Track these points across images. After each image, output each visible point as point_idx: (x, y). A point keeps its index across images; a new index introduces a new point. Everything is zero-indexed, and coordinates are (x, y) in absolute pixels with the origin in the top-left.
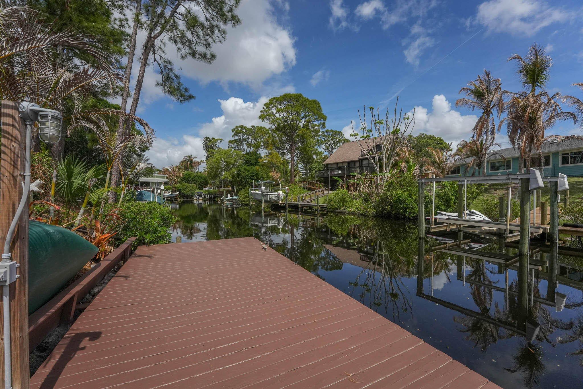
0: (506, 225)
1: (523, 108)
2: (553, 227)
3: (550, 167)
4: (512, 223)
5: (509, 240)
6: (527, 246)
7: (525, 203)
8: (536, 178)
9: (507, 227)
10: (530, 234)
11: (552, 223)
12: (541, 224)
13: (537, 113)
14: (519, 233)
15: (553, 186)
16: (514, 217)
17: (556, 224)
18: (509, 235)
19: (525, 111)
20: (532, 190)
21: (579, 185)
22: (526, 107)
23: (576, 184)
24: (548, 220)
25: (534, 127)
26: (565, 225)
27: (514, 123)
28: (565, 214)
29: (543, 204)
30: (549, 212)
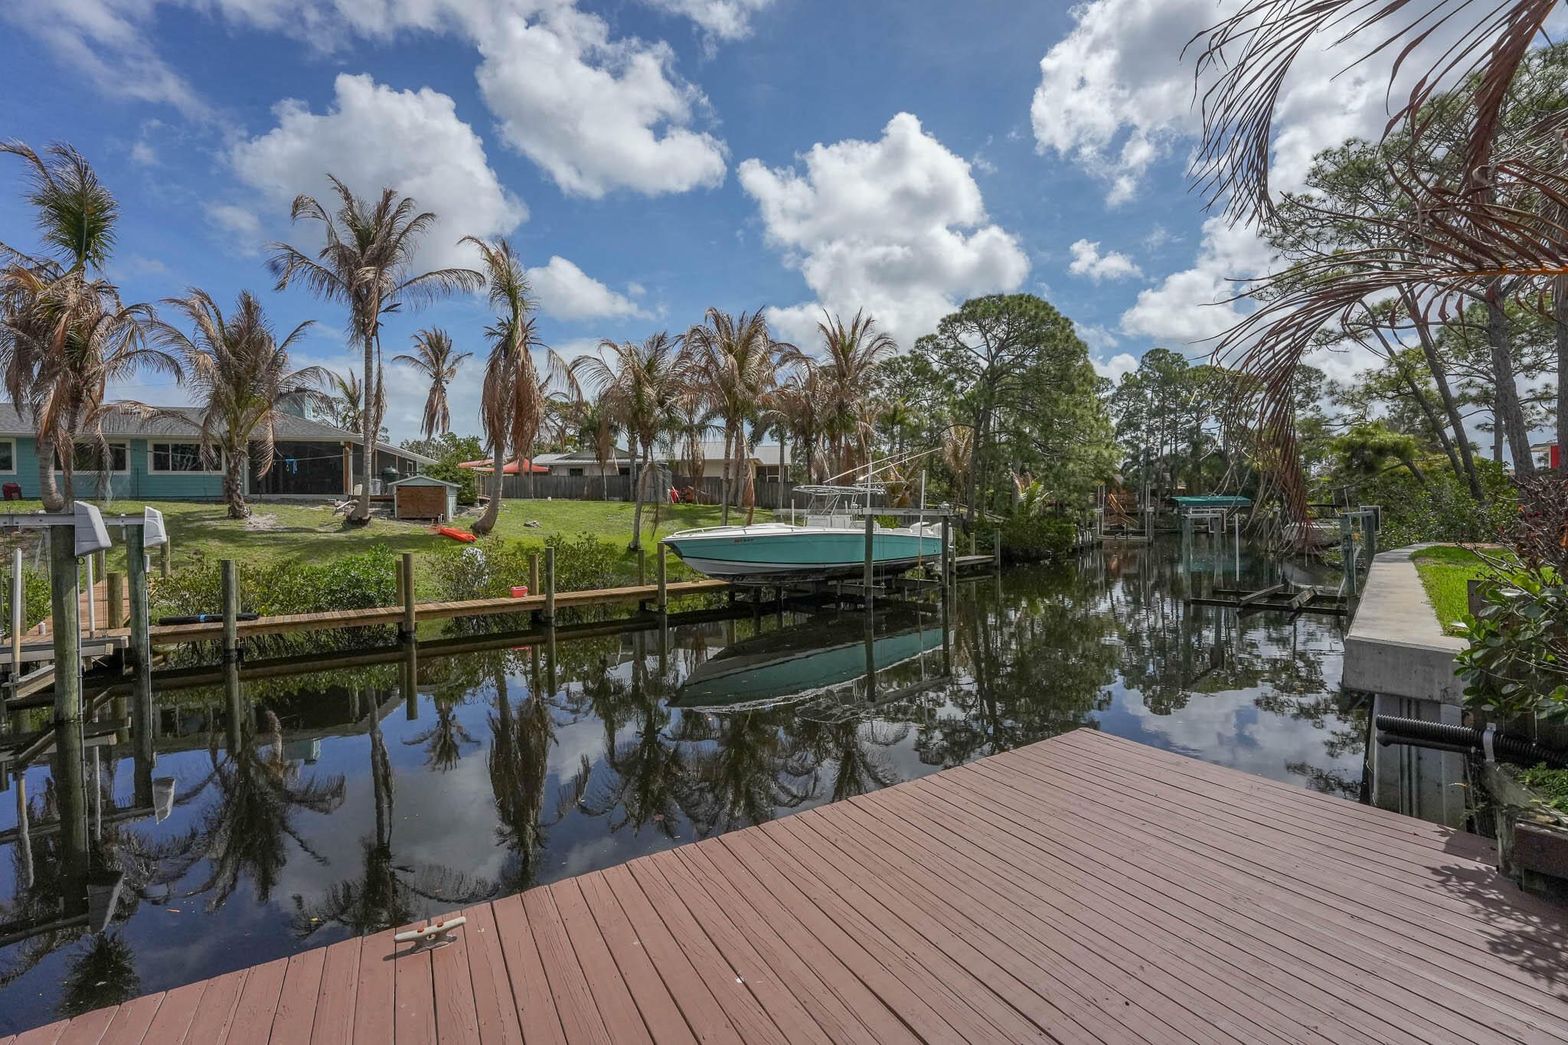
0: (10, 650)
1: (48, 308)
2: (137, 631)
3: (127, 472)
4: (29, 640)
5: (21, 695)
6: (75, 696)
7: (65, 589)
8: (91, 527)
9: (13, 657)
10: (81, 661)
11: (135, 622)
12: (110, 628)
13: (91, 334)
14: (52, 667)
15: (133, 536)
16: (33, 618)
17: (143, 624)
18: (20, 680)
19: (52, 321)
20: (81, 555)
21: (190, 522)
22: (58, 307)
23: (185, 520)
24: (124, 616)
25: (83, 368)
26: (164, 622)
27: (20, 342)
28: (162, 597)
29: (112, 579)
30: (126, 593)
